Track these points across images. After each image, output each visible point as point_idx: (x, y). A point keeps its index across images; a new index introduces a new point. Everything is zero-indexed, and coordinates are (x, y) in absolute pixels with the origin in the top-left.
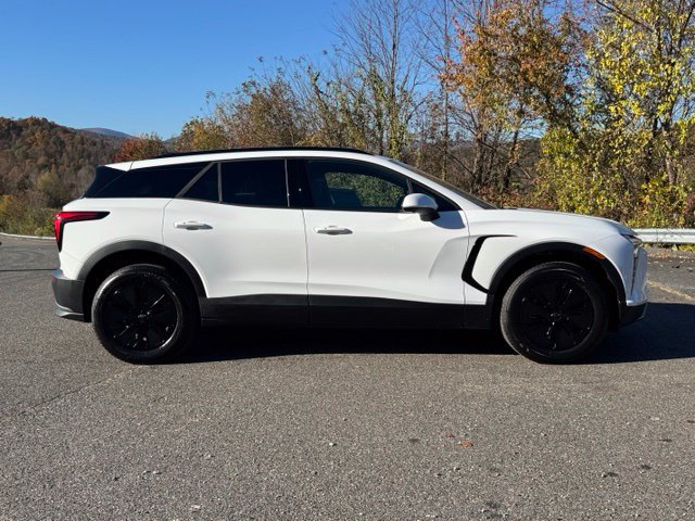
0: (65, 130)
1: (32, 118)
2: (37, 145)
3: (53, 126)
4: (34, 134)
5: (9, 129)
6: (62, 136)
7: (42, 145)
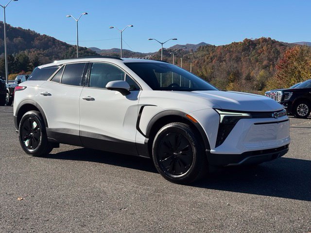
0: (281, 44)
1: (262, 38)
2: (264, 54)
3: (274, 42)
4: (262, 48)
5: (249, 45)
6: (278, 48)
7: (266, 54)
